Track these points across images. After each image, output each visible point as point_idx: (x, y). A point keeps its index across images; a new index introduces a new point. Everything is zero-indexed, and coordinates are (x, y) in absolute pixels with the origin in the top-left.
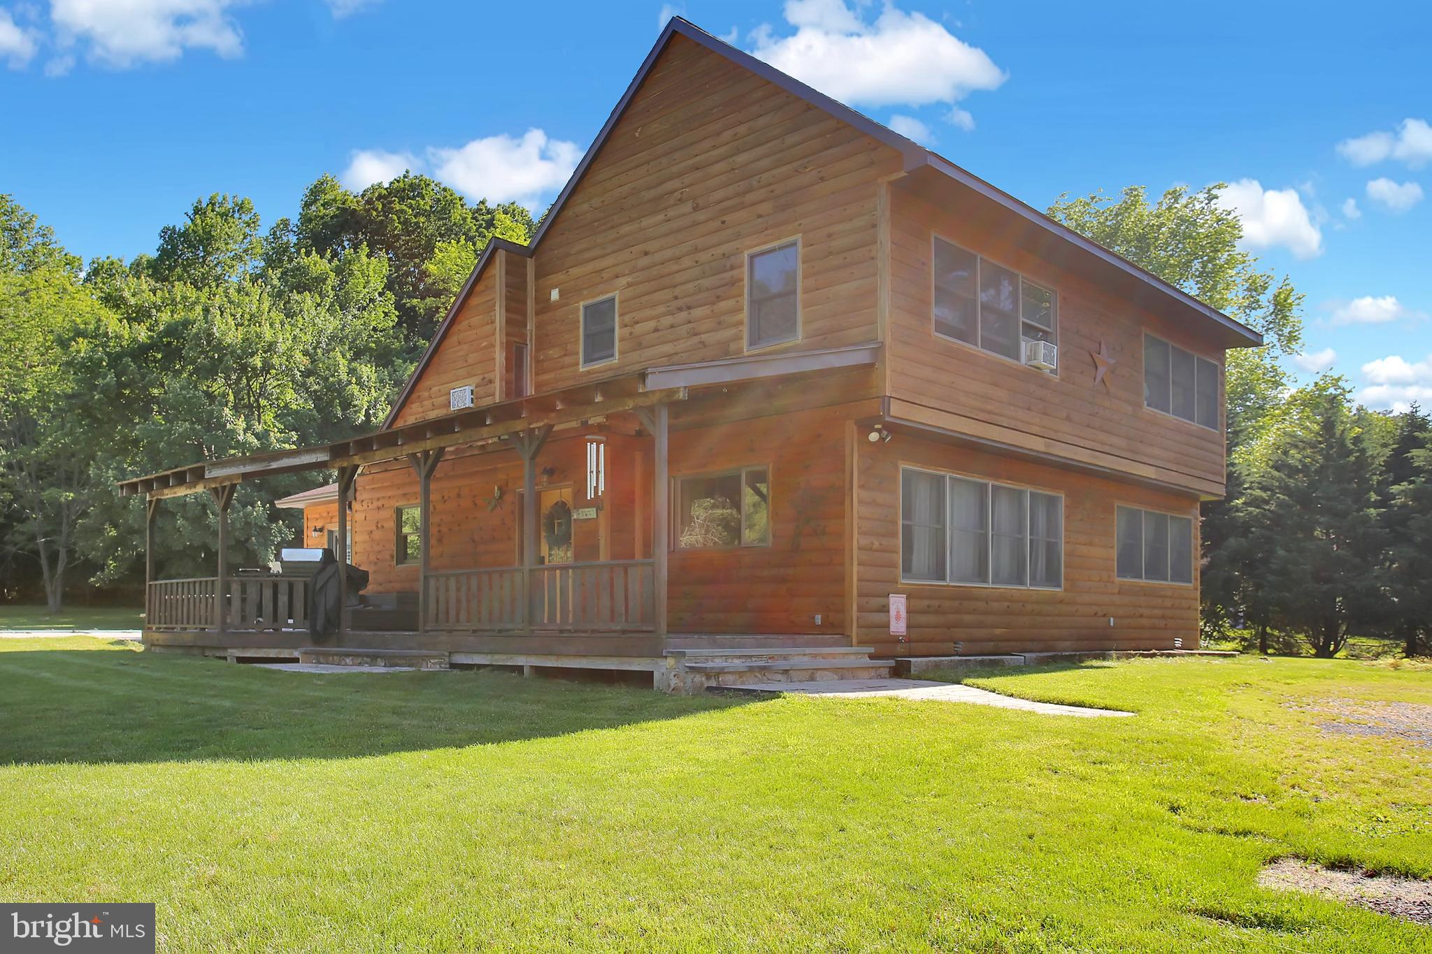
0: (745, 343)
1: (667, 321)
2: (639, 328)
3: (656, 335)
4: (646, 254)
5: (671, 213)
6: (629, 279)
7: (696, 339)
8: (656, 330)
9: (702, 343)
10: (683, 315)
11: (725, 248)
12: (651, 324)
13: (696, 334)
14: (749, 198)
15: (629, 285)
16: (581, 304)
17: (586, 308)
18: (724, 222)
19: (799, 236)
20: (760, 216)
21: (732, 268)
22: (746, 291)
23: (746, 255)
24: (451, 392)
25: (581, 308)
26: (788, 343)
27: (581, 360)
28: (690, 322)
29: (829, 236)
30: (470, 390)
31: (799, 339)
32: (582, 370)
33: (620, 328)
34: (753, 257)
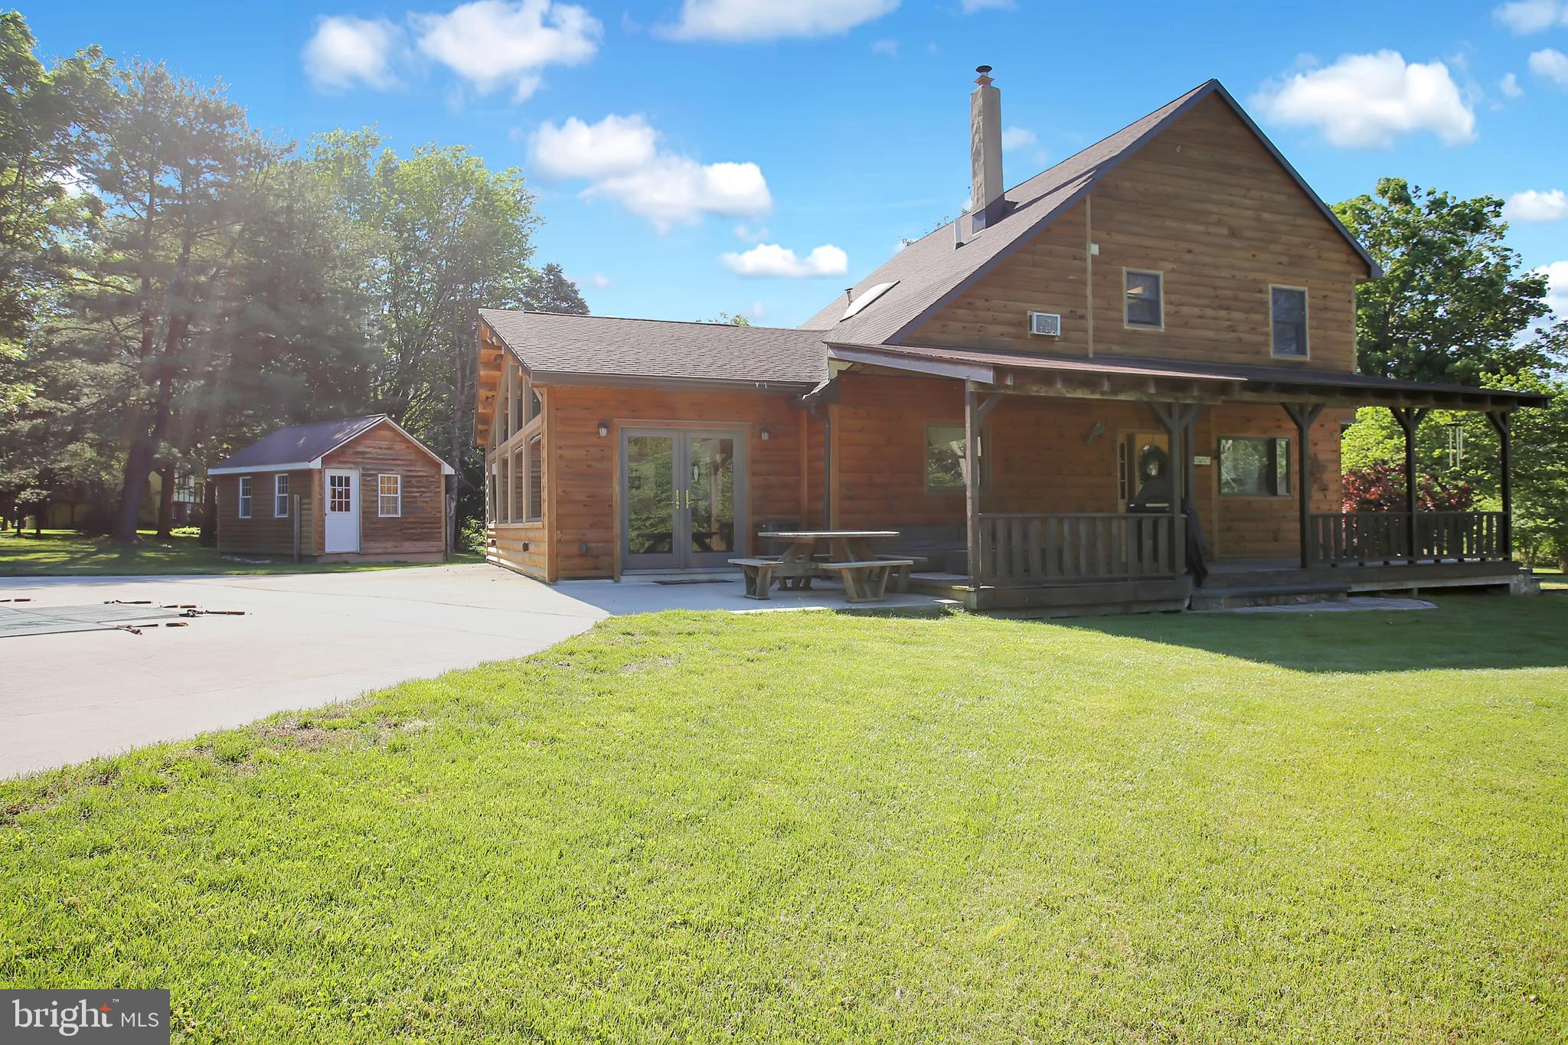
0: (1271, 350)
1: (1210, 312)
2: (1185, 310)
3: (1200, 320)
4: (1190, 251)
5: (1211, 229)
6: (1174, 266)
7: (1233, 335)
8: (1200, 317)
9: (1240, 339)
10: (1223, 313)
11: (1257, 275)
12: (1196, 311)
13: (1234, 331)
14: (1272, 247)
15: (1173, 271)
16: (1124, 269)
17: (1129, 273)
18: (1254, 256)
19: (1306, 289)
20: (1280, 263)
21: (1260, 291)
22: (1271, 312)
23: (1270, 286)
24: (1029, 313)
25: (1124, 273)
26: (1299, 358)
27: (1126, 319)
28: (1229, 320)
29: (1325, 297)
30: (1059, 319)
31: (1308, 358)
32: (1127, 327)
33: (1165, 303)
34: (1275, 290)
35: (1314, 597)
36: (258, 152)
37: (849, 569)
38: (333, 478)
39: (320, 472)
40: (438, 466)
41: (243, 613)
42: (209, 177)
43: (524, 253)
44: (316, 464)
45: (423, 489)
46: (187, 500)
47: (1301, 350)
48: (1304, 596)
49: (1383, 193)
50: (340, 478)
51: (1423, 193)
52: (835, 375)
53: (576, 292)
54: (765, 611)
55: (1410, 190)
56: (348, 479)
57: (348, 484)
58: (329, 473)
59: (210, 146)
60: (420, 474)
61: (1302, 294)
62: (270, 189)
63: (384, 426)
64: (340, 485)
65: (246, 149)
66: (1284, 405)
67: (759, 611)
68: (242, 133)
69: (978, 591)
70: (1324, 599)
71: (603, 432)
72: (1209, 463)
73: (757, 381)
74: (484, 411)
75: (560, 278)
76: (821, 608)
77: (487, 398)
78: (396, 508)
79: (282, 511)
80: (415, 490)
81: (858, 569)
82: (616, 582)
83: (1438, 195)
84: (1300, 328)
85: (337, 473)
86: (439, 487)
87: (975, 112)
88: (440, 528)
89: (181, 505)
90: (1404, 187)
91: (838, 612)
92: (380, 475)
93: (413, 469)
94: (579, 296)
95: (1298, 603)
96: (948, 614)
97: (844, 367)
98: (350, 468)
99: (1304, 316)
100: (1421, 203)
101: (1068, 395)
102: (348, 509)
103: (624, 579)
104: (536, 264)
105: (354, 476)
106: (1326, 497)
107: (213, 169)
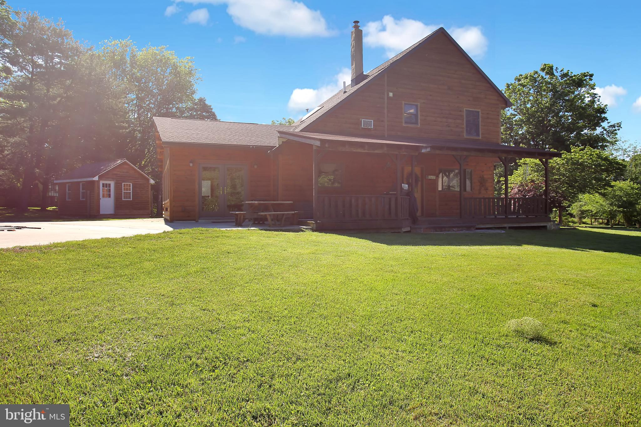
0: (465, 134)
1: (439, 119)
2: (429, 118)
3: (435, 123)
4: (431, 95)
5: (440, 87)
6: (424, 101)
8: (435, 121)
9: (452, 130)
10: (444, 120)
11: (459, 105)
12: (433, 119)
13: (449, 127)
14: (466, 94)
15: (424, 103)
16: (403, 102)
17: (405, 104)
18: (458, 97)
19: (480, 110)
20: (469, 100)
21: (461, 111)
22: (465, 119)
23: (465, 109)
24: (360, 119)
25: (403, 104)
26: (477, 138)
27: (404, 122)
28: (447, 122)
29: (488, 113)
30: (372, 122)
31: (480, 138)
32: (404, 125)
33: (420, 116)
34: (466, 110)
35: (460, 229)
36: (77, 51)
37: (269, 215)
38: (103, 184)
39: (98, 182)
40: (148, 180)
41: (40, 228)
42: (57, 60)
43: (193, 92)
44: (96, 178)
45: (141, 189)
46: (55, 195)
47: (478, 135)
48: (456, 228)
49: (543, 70)
50: (106, 184)
51: (559, 71)
52: (281, 143)
53: (212, 109)
54: (233, 229)
55: (554, 68)
56: (110, 185)
57: (110, 186)
58: (101, 182)
59: (57, 47)
60: (141, 183)
61: (478, 112)
62: (83, 65)
63: (125, 163)
64: (106, 187)
65: (72, 49)
66: (453, 155)
67: (231, 229)
68: (72, 41)
69: (316, 223)
70: (465, 230)
71: (191, 165)
72: (435, 178)
73: (254, 145)
74: (160, 157)
75: (205, 104)
76: (255, 228)
77: (161, 152)
78: (130, 196)
79: (83, 198)
80: (138, 189)
81: (274, 215)
82: (197, 222)
83: (565, 71)
84: (477, 126)
85: (105, 182)
86: (148, 188)
87: (353, 39)
88: (148, 205)
89: (53, 197)
90: (551, 68)
91: (261, 230)
92: (123, 183)
93: (137, 181)
94: (213, 111)
95: (454, 231)
96: (303, 231)
97: (285, 140)
98: (110, 180)
99: (479, 121)
100: (557, 74)
101: (354, 151)
102: (110, 197)
103: (200, 221)
104: (196, 97)
105: (112, 184)
106: (487, 192)
107: (58, 57)
